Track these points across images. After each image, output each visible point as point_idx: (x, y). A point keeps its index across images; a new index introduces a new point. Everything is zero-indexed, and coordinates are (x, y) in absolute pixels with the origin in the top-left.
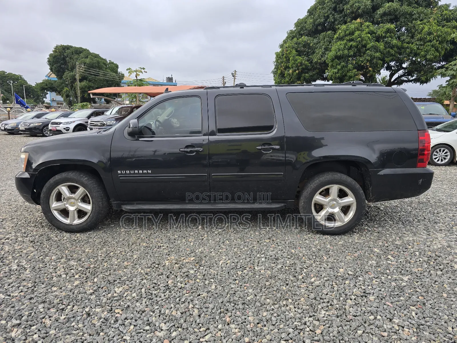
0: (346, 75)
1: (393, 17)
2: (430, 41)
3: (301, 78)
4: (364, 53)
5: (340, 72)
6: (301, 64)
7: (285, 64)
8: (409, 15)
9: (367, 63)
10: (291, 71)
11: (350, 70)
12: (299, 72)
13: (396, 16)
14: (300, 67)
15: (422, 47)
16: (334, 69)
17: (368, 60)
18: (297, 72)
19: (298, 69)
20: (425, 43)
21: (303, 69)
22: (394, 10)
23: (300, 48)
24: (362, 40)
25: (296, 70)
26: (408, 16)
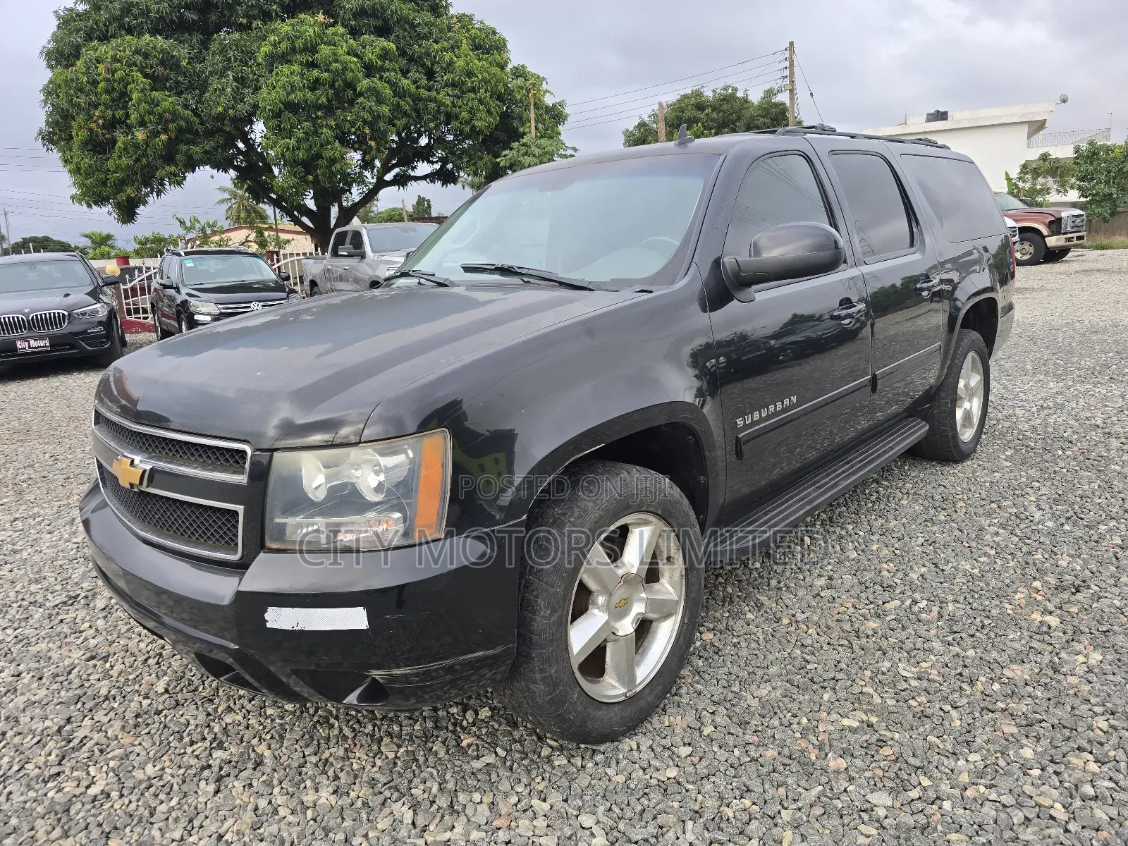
0: (319, 156)
1: (380, 23)
2: (473, 90)
3: (178, 157)
4: (352, 103)
5: (304, 145)
6: (175, 116)
7: (110, 112)
8: (409, 24)
9: (364, 128)
10: (140, 135)
11: (328, 143)
12: (170, 138)
13: (385, 21)
14: (172, 126)
15: (460, 103)
16: (283, 138)
17: (365, 121)
18: (164, 137)
19: (166, 131)
20: (463, 93)
21: (180, 130)
22: (382, 7)
23: (152, 68)
24: (345, 69)
25: (159, 133)
26: (407, 27)
